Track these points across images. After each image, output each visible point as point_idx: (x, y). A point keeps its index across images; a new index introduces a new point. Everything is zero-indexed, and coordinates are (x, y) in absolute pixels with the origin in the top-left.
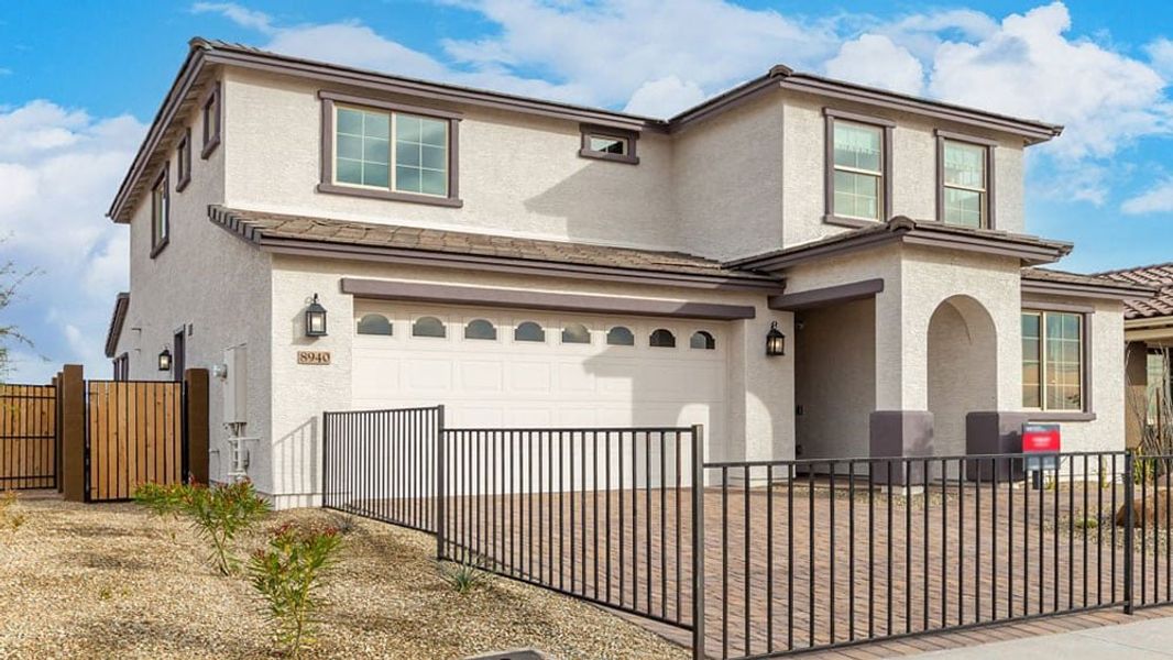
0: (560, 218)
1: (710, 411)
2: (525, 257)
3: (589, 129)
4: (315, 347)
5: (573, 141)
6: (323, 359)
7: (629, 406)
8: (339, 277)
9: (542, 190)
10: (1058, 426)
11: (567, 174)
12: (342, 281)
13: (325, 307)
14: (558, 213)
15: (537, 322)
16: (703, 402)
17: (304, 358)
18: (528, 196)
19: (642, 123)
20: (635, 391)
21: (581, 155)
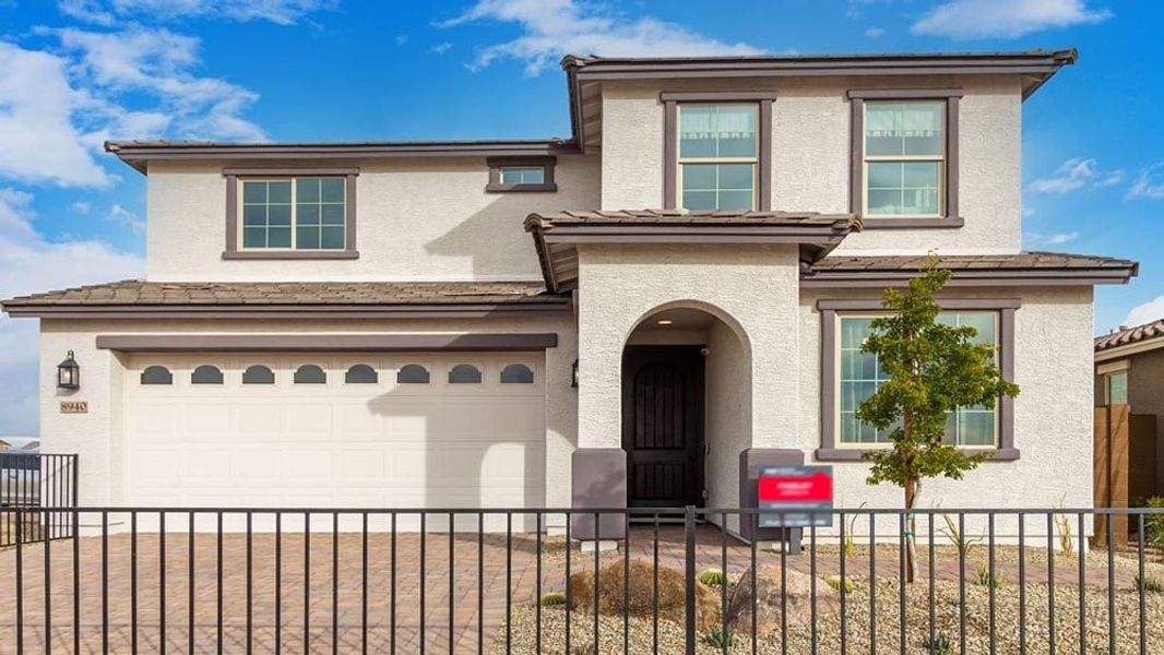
0: (466, 258)
1: (526, 449)
2: (248, 301)
3: (495, 162)
4: (75, 398)
5: (482, 177)
6: (80, 408)
7: (423, 445)
8: (94, 335)
9: (445, 231)
10: (830, 468)
11: (471, 212)
12: (98, 338)
13: (78, 363)
14: (463, 252)
15: (318, 365)
16: (518, 441)
17: (65, 408)
18: (429, 239)
19: (546, 146)
20: (428, 430)
21: (489, 191)
